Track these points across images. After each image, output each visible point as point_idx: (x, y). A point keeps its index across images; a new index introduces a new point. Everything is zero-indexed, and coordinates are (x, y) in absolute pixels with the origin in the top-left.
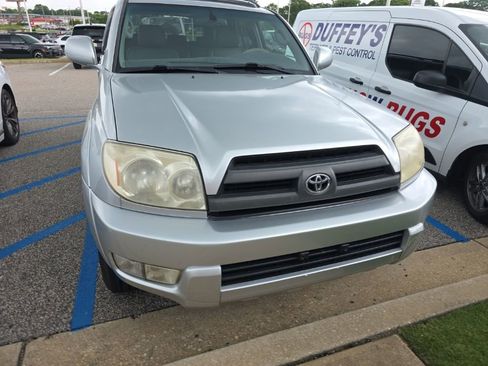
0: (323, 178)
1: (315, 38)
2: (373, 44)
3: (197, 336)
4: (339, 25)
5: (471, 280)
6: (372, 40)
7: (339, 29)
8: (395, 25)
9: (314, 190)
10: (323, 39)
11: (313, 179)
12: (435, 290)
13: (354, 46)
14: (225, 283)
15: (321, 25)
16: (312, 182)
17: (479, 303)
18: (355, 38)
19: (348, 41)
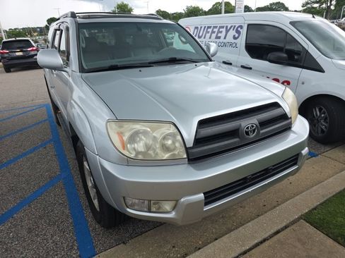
0: (253, 126)
2: (235, 38)
3: (174, 247)
4: (209, 27)
6: (234, 36)
7: (210, 30)
8: (249, 25)
9: (249, 135)
11: (248, 128)
12: (314, 188)
13: (222, 40)
14: (206, 204)
15: (197, 28)
16: (247, 130)
17: (340, 192)
18: (222, 35)
19: (218, 37)
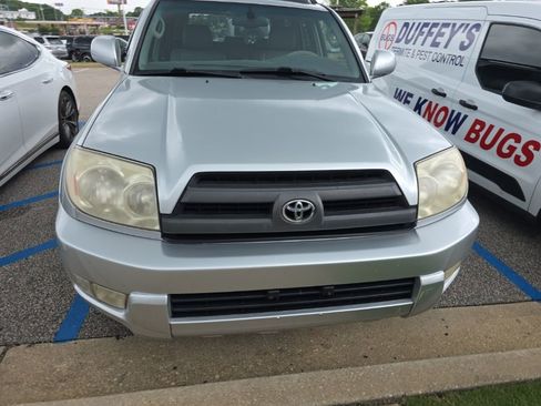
0: (305, 204)
1: (398, 41)
2: (463, 47)
3: (175, 368)
4: (426, 25)
5: (524, 351)
6: (462, 43)
7: (426, 30)
8: (492, 24)
10: (407, 42)
11: (293, 205)
13: (440, 50)
14: (175, 315)
15: (406, 25)
18: (442, 40)
19: (435, 44)
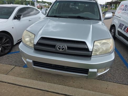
9: (60, 49)
10: (125, 10)
11: (60, 46)
14: (34, 65)
15: (126, 6)
16: (59, 47)
